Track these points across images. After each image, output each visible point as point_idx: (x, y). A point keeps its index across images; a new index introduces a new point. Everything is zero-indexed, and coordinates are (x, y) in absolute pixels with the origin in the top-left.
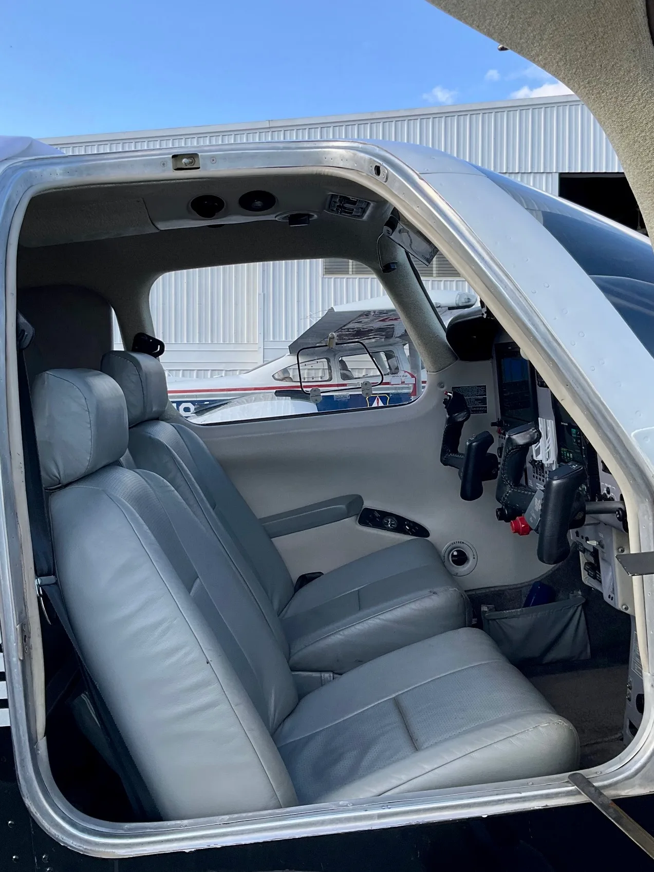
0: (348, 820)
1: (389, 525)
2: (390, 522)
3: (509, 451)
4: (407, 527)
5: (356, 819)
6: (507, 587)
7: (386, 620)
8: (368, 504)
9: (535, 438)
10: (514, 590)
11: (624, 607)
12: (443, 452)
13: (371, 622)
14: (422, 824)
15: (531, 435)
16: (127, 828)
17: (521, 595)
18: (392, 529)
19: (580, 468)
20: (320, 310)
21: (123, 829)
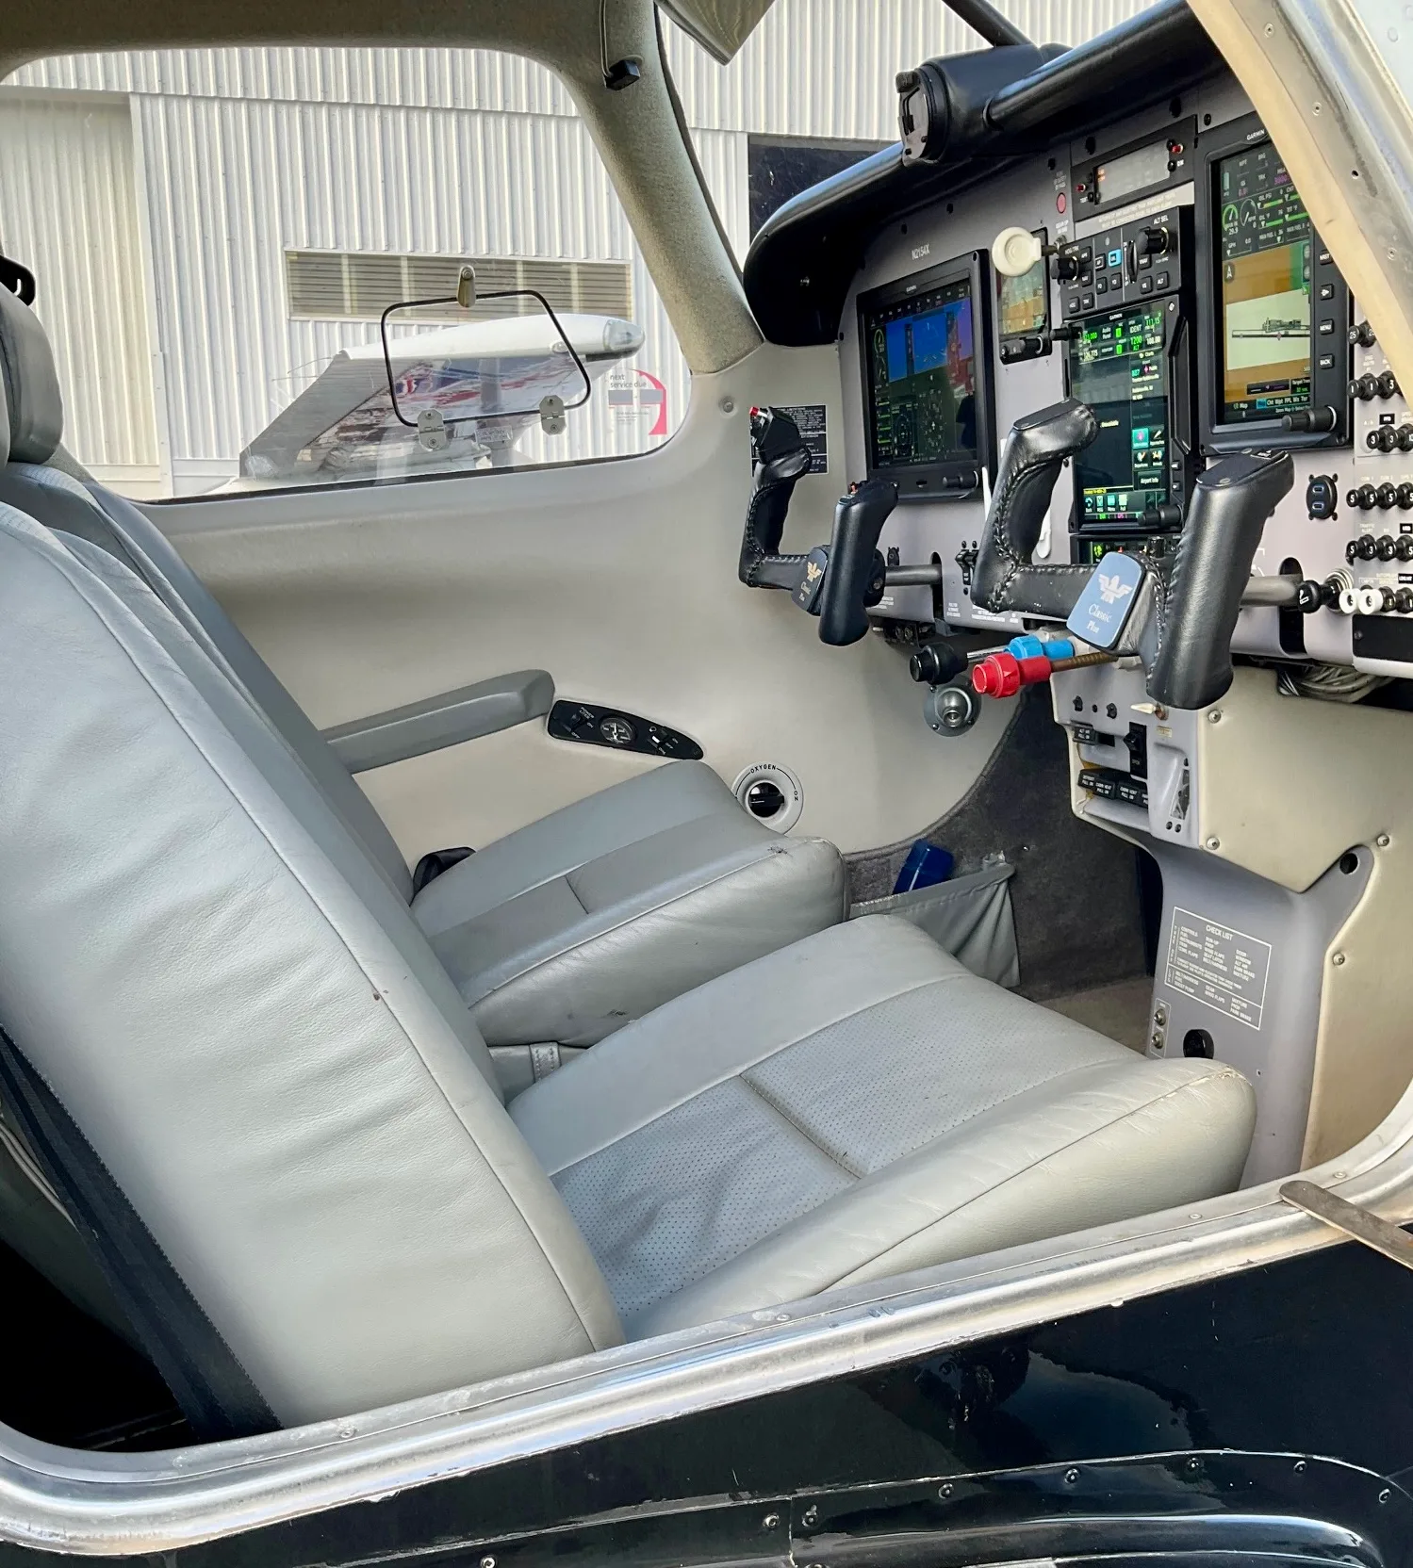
0: (793, 1355)
1: (615, 737)
2: (615, 730)
3: (1020, 472)
4: (654, 738)
5: (811, 1350)
6: (862, 856)
7: (679, 919)
8: (567, 691)
9: (1087, 432)
10: (876, 860)
11: (1211, 842)
12: (748, 555)
13: (644, 924)
14: (975, 1341)
15: (1075, 425)
16: (182, 1462)
17: (889, 871)
18: (620, 744)
19: (1282, 456)
20: (313, 359)
21: (171, 1468)
